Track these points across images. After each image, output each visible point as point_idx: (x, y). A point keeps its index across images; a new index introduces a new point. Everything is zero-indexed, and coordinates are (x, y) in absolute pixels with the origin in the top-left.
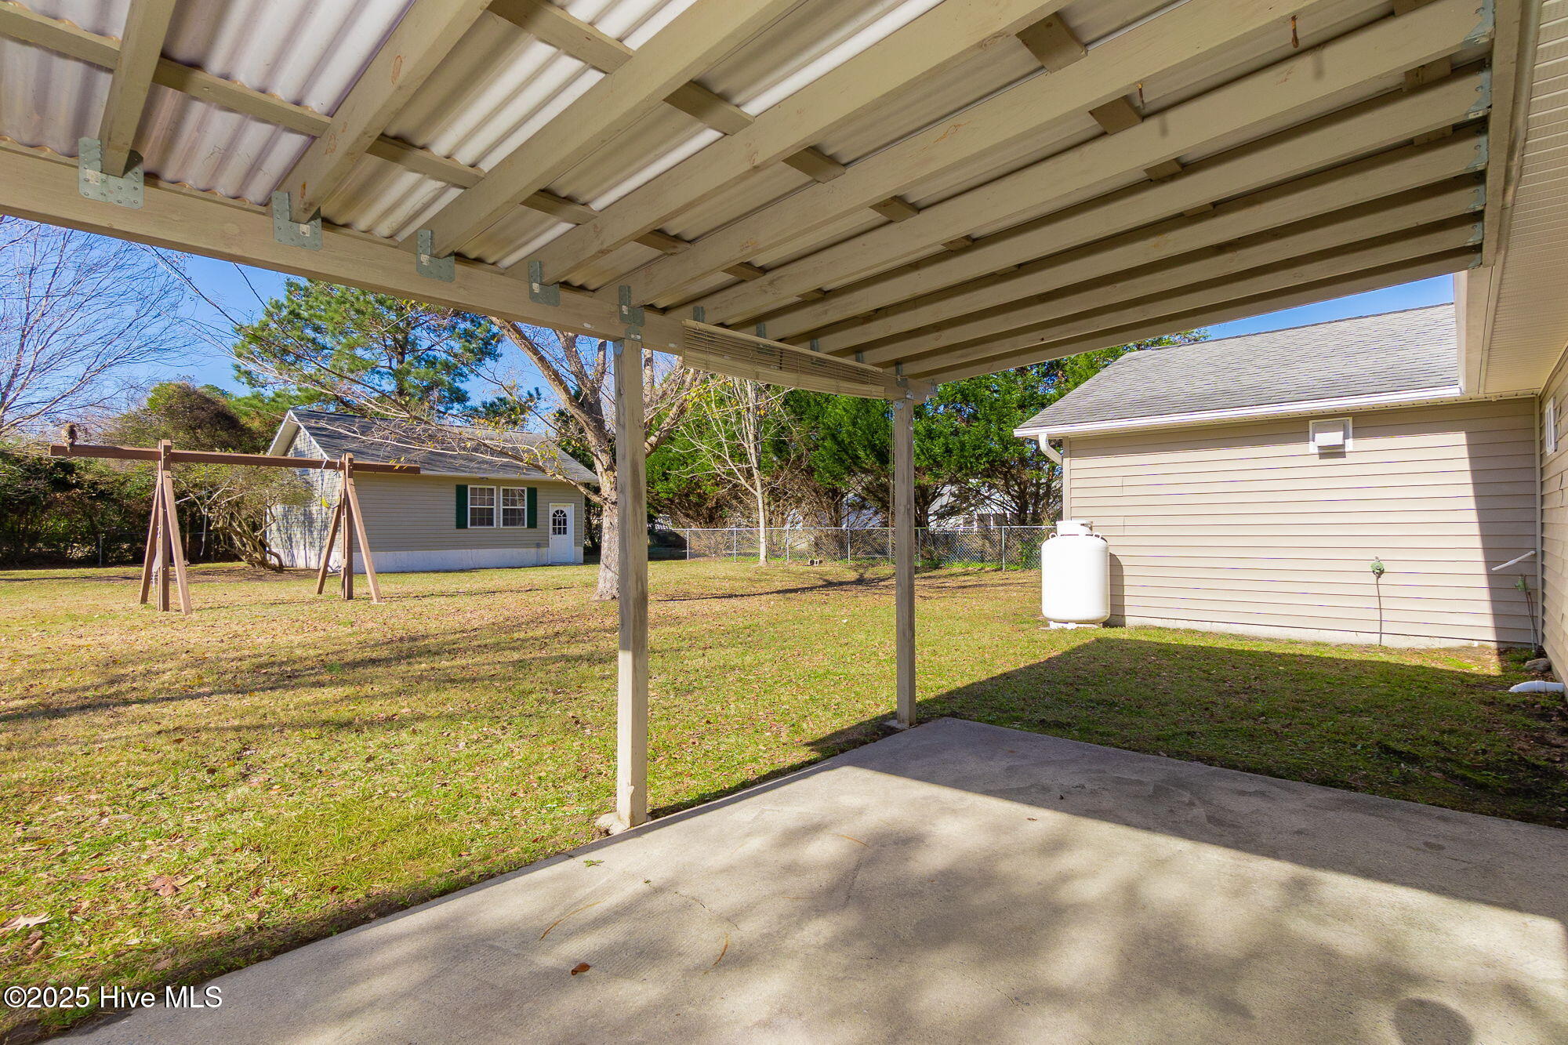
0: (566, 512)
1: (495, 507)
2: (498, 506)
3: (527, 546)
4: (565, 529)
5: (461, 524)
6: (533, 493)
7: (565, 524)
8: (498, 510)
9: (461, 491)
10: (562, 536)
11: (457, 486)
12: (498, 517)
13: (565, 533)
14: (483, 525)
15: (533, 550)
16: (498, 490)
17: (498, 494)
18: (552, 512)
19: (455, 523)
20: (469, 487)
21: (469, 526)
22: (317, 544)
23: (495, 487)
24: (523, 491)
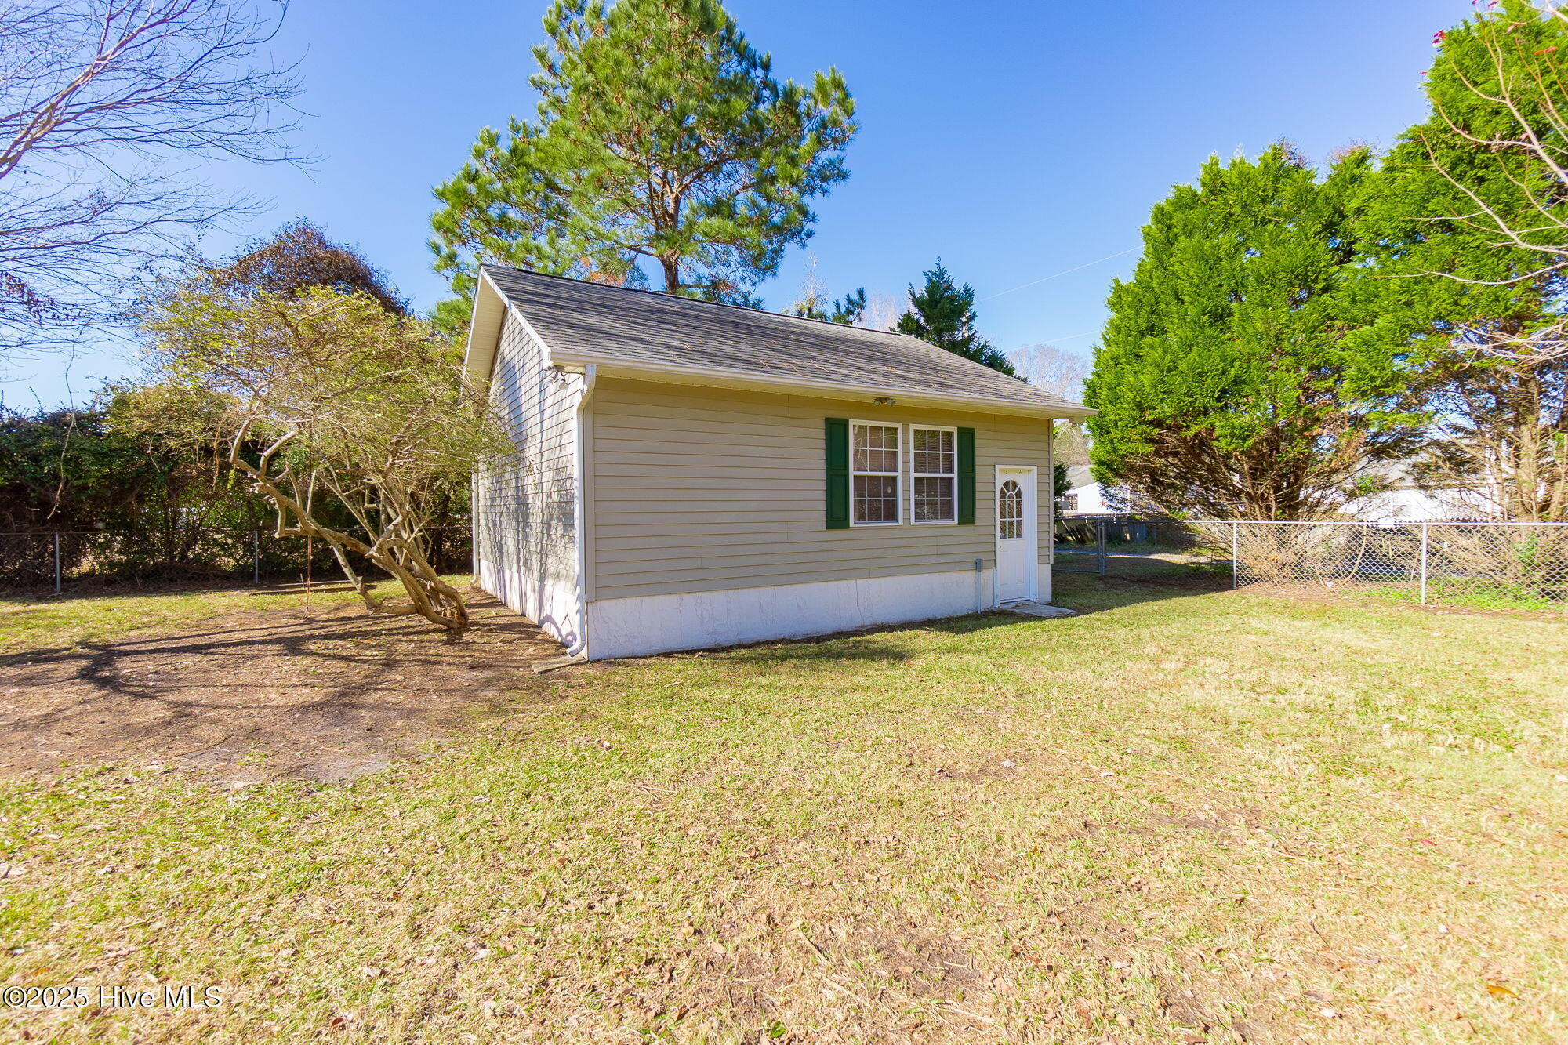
0: (1022, 485)
1: (900, 474)
2: (907, 472)
3: (956, 566)
4: (1020, 524)
5: (836, 519)
6: (967, 437)
7: (1019, 515)
8: (907, 481)
9: (836, 432)
10: (1015, 541)
11: (827, 420)
12: (906, 498)
13: (1019, 535)
14: (878, 518)
15: (969, 576)
16: (906, 433)
17: (906, 443)
18: (1000, 482)
19: (823, 516)
20: (851, 423)
21: (852, 524)
22: (536, 566)
23: (899, 426)
24: (950, 435)
